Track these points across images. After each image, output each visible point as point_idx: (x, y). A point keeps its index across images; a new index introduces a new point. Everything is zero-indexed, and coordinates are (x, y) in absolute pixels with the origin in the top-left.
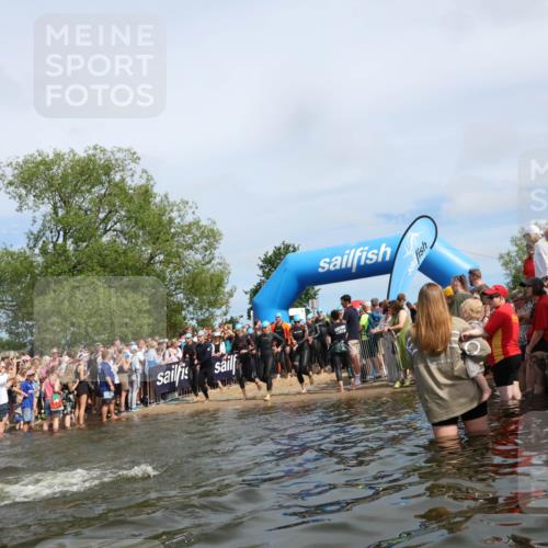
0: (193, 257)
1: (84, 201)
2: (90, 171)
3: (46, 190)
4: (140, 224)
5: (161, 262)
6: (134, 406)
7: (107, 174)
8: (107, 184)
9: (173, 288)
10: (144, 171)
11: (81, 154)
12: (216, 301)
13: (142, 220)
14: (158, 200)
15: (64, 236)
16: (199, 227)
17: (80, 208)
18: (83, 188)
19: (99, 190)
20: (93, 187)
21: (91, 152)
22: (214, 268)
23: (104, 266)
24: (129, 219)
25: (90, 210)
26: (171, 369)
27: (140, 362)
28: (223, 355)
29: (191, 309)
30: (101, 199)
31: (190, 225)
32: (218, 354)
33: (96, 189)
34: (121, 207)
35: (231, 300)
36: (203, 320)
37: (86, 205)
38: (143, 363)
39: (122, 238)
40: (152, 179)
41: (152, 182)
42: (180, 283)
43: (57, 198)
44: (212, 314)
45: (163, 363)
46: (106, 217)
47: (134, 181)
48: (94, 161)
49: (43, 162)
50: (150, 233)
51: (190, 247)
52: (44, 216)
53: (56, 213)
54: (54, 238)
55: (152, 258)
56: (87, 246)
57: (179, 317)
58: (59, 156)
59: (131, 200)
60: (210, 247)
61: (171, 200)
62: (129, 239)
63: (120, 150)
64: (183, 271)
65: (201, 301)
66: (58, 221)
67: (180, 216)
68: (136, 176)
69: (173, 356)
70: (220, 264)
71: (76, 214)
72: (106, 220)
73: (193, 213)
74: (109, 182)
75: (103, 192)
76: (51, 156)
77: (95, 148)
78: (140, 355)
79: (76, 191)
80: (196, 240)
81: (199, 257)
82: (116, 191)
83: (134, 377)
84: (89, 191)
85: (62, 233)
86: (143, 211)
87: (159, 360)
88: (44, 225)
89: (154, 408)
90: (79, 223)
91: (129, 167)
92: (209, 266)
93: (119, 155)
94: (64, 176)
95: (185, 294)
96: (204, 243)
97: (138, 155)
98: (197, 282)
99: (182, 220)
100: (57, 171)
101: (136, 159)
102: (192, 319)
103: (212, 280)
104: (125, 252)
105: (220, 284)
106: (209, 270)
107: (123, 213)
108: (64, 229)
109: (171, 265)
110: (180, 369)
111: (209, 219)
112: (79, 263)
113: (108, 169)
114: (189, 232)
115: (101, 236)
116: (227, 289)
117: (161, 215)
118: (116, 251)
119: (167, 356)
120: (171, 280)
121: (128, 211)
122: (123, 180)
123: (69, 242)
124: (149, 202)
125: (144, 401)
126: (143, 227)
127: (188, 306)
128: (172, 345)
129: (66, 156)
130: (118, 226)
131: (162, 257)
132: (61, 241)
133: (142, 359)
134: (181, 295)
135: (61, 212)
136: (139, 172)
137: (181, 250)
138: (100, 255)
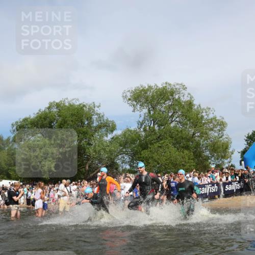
0: (214, 134)
1: (162, 108)
2: (164, 94)
3: (145, 102)
4: (188, 118)
5: (198, 136)
7: (172, 95)
8: (171, 100)
9: (204, 149)
10: (189, 94)
11: (160, 86)
12: (225, 156)
14: (196, 107)
15: (154, 123)
16: (216, 120)
17: (160, 111)
18: (161, 102)
19: (168, 103)
20: (166, 101)
21: (164, 85)
22: (224, 139)
23: (172, 137)
24: (182, 116)
25: (165, 112)
28: (229, 182)
29: (213, 159)
30: (170, 107)
31: (211, 119)
32: (227, 181)
33: (167, 102)
34: (179, 110)
35: (232, 155)
36: (219, 165)
37: (163, 109)
39: (180, 125)
40: (193, 97)
41: (193, 99)
42: (207, 147)
43: (150, 106)
44: (223, 162)
45: (201, 184)
46: (172, 115)
47: (185, 99)
48: (166, 89)
49: (143, 90)
50: (192, 123)
51: (212, 130)
52: (145, 114)
53: (150, 113)
54: (149, 124)
55: (194, 134)
56: (164, 128)
57: (208, 163)
58: (150, 87)
59: (183, 107)
60: (222, 130)
61: (202, 107)
62: (183, 125)
63: (177, 84)
64: (209, 141)
65: (217, 155)
66: (151, 117)
67: (207, 115)
68: (185, 97)
69: (205, 181)
70: (227, 138)
71: (159, 113)
72: (172, 116)
73: (213, 113)
74: (173, 99)
75: (170, 103)
76: (147, 87)
77: (166, 83)
78: (190, 179)
79: (158, 103)
80: (215, 126)
81: (216, 134)
82: (176, 103)
84: (164, 103)
85: (152, 122)
86: (188, 111)
87: (199, 182)
88: (144, 118)
90: (160, 117)
91: (182, 92)
92: (221, 139)
93: (177, 87)
94: (153, 96)
95: (210, 152)
96: (218, 128)
97: (186, 86)
98: (216, 146)
99: (208, 117)
100: (149, 94)
101: (185, 89)
102: (213, 164)
103: (222, 145)
104: (181, 131)
105: (227, 148)
106: (221, 141)
107: (180, 113)
108: (153, 120)
109: (203, 138)
110: (209, 187)
111: (220, 117)
112: (160, 135)
113: (172, 93)
114: (211, 122)
115: (170, 124)
116: (230, 150)
117: (198, 114)
118: (177, 131)
119: (203, 180)
120: (203, 145)
121: (182, 112)
122: (179, 98)
123: (156, 126)
124: (192, 108)
126: (189, 120)
127: (211, 158)
128: (205, 175)
129: (153, 87)
130: (178, 119)
131: (199, 134)
132: (152, 125)
134: (208, 152)
135: (152, 113)
136: (186, 95)
137: (207, 131)
138: (170, 132)
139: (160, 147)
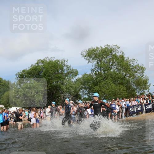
0: (138, 75)
1: (105, 60)
2: (106, 52)
3: (95, 57)
4: (121, 66)
5: (128, 77)
6: (124, 117)
7: (111, 52)
8: (111, 55)
9: (132, 84)
10: (121, 51)
11: (104, 47)
12: (145, 88)
13: (122, 65)
14: (126, 59)
15: (101, 70)
16: (139, 67)
17: (104, 62)
18: (105, 57)
19: (109, 57)
20: (107, 56)
21: (106, 46)
22: (144, 78)
23: (112, 78)
24: (118, 64)
25: (107, 62)
26: (133, 107)
27: (124, 105)
29: (138, 90)
30: (110, 59)
31: (136, 66)
32: (147, 103)
33: (108, 57)
34: (116, 61)
35: (150, 87)
36: (142, 93)
37: (106, 61)
38: (125, 105)
39: (116, 70)
40: (124, 53)
41: (124, 54)
42: (134, 83)
43: (98, 60)
44: (144, 91)
45: (131, 105)
47: (119, 54)
48: (107, 49)
49: (93, 50)
50: (124, 69)
51: (136, 72)
52: (95, 64)
53: (98, 63)
54: (98, 70)
55: (125, 75)
56: (107, 72)
58: (97, 48)
59: (118, 59)
60: (142, 72)
61: (130, 59)
62: (119, 70)
63: (114, 45)
64: (135, 79)
65: (141, 87)
66: (99, 66)
67: (133, 63)
68: (119, 53)
69: (134, 103)
70: (146, 77)
71: (103, 64)
72: (112, 65)
73: (137, 62)
75: (110, 57)
76: (95, 48)
77: (107, 45)
78: (124, 103)
79: (103, 57)
80: (138, 70)
81: (139, 75)
82: (114, 57)
83: (123, 109)
84: (106, 57)
85: (100, 69)
86: (122, 62)
87: (130, 104)
88: (95, 67)
89: (129, 118)
90: (105, 66)
91: (117, 50)
92: (142, 78)
93: (114, 47)
94: (99, 54)
95: (136, 86)
96: (140, 71)
97: (119, 46)
98: (139, 82)
99: (133, 64)
100: (97, 52)
101: (119, 48)
102: (138, 93)
103: (143, 81)
104: (118, 74)
105: (146, 83)
107: (116, 63)
108: (100, 68)
109: (131, 77)
111: (141, 64)
112: (105, 77)
114: (136, 68)
115: (111, 70)
116: (148, 84)
117: (127, 63)
118: (115, 74)
119: (132, 103)
120: (131, 82)
121: (118, 62)
122: (116, 54)
123: (102, 71)
124: (124, 60)
125: (126, 116)
126: (122, 67)
127: (137, 89)
128: (134, 100)
129: (99, 48)
130: (115, 67)
131: (128, 75)
133: (125, 104)
134: (135, 86)
135: (99, 63)
136: (120, 52)
137: (134, 73)
138: (111, 75)
139: (106, 84)
